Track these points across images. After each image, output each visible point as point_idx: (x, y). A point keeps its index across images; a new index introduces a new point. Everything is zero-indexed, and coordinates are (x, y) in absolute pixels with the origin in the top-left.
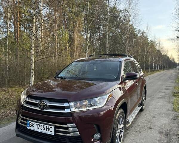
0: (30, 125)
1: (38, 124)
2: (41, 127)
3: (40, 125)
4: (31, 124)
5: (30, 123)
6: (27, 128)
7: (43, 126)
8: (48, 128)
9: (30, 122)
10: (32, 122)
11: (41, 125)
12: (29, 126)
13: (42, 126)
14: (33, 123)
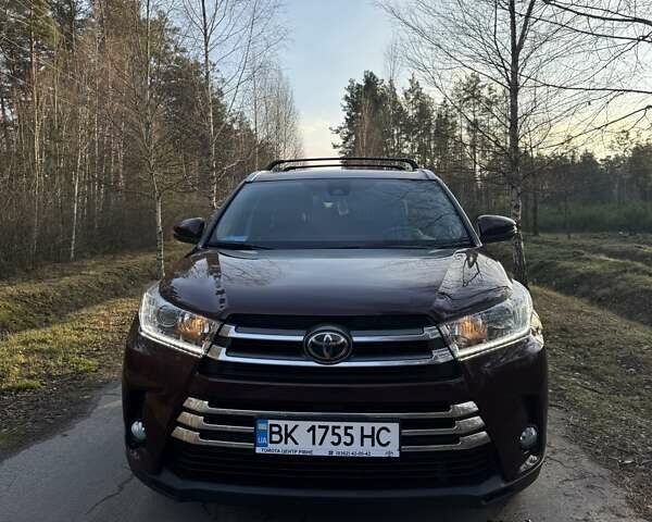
0: (276, 438)
1: (317, 424)
2: (334, 434)
3: (327, 428)
4: (279, 433)
5: (275, 429)
6: (259, 450)
7: (346, 428)
8: (368, 432)
9: (270, 422)
10: (282, 423)
11: (334, 428)
12: (264, 441)
13: (341, 432)
14: (291, 424)
